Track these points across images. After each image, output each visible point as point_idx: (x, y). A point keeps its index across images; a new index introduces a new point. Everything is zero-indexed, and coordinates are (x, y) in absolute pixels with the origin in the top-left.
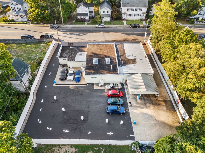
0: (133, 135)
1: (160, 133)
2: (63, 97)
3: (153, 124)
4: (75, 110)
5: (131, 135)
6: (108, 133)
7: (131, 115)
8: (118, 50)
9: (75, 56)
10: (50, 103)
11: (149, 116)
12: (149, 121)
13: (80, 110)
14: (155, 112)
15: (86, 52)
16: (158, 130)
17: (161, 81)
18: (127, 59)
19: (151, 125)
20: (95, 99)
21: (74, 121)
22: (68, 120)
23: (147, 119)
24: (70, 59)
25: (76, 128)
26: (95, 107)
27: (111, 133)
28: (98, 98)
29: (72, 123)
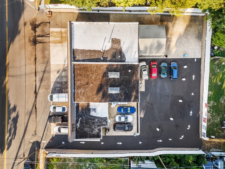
0: (195, 59)
1: (194, 36)
2: (155, 122)
3: (186, 40)
4: (171, 109)
5: (195, 61)
6: (193, 79)
7: (177, 58)
8: (89, 59)
9: (98, 118)
10: (162, 133)
11: (178, 41)
12: (183, 42)
13: (171, 104)
14: (174, 35)
15: (89, 104)
16: (191, 38)
17: (134, 16)
18: (110, 50)
19: (187, 42)
20: (158, 90)
21: (182, 108)
22: (181, 113)
23: (181, 43)
24: (103, 123)
25: (189, 105)
26: (168, 90)
27: (194, 76)
28: (157, 87)
29: (184, 109)
